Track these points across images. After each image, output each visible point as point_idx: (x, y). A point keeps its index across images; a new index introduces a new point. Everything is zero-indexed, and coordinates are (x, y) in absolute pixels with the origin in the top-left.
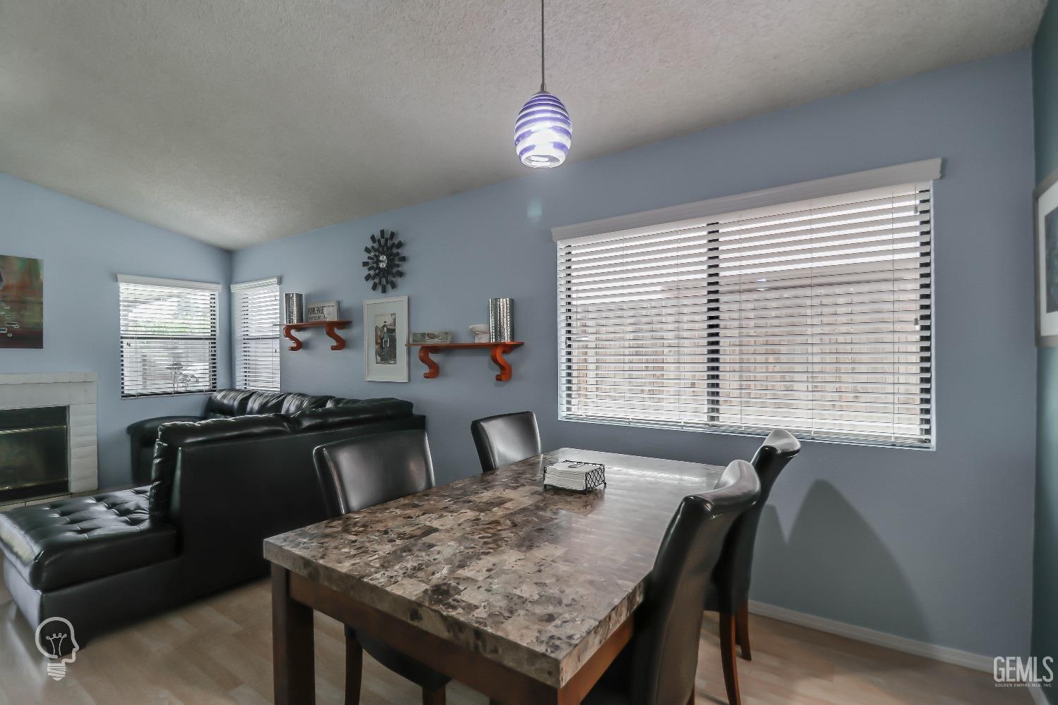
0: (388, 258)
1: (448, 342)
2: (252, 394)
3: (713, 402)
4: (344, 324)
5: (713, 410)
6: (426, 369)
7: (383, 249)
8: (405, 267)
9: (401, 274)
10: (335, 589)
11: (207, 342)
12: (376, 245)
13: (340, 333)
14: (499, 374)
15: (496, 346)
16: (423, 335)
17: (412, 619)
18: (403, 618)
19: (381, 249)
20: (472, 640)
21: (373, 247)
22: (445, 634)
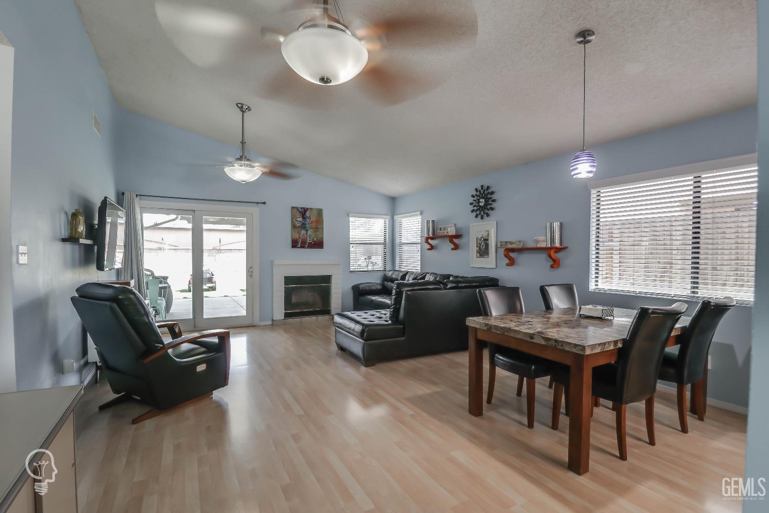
0: (485, 201)
1: (520, 246)
2: (407, 273)
3: (694, 283)
4: (458, 236)
5: (694, 288)
6: (507, 261)
7: (482, 195)
8: (494, 205)
9: (492, 209)
10: (498, 332)
11: (383, 245)
12: (478, 193)
13: (456, 241)
14: (552, 264)
15: (550, 249)
16: (506, 242)
17: (530, 339)
18: (527, 339)
19: (481, 195)
20: (554, 343)
21: (476, 195)
22: (543, 343)
